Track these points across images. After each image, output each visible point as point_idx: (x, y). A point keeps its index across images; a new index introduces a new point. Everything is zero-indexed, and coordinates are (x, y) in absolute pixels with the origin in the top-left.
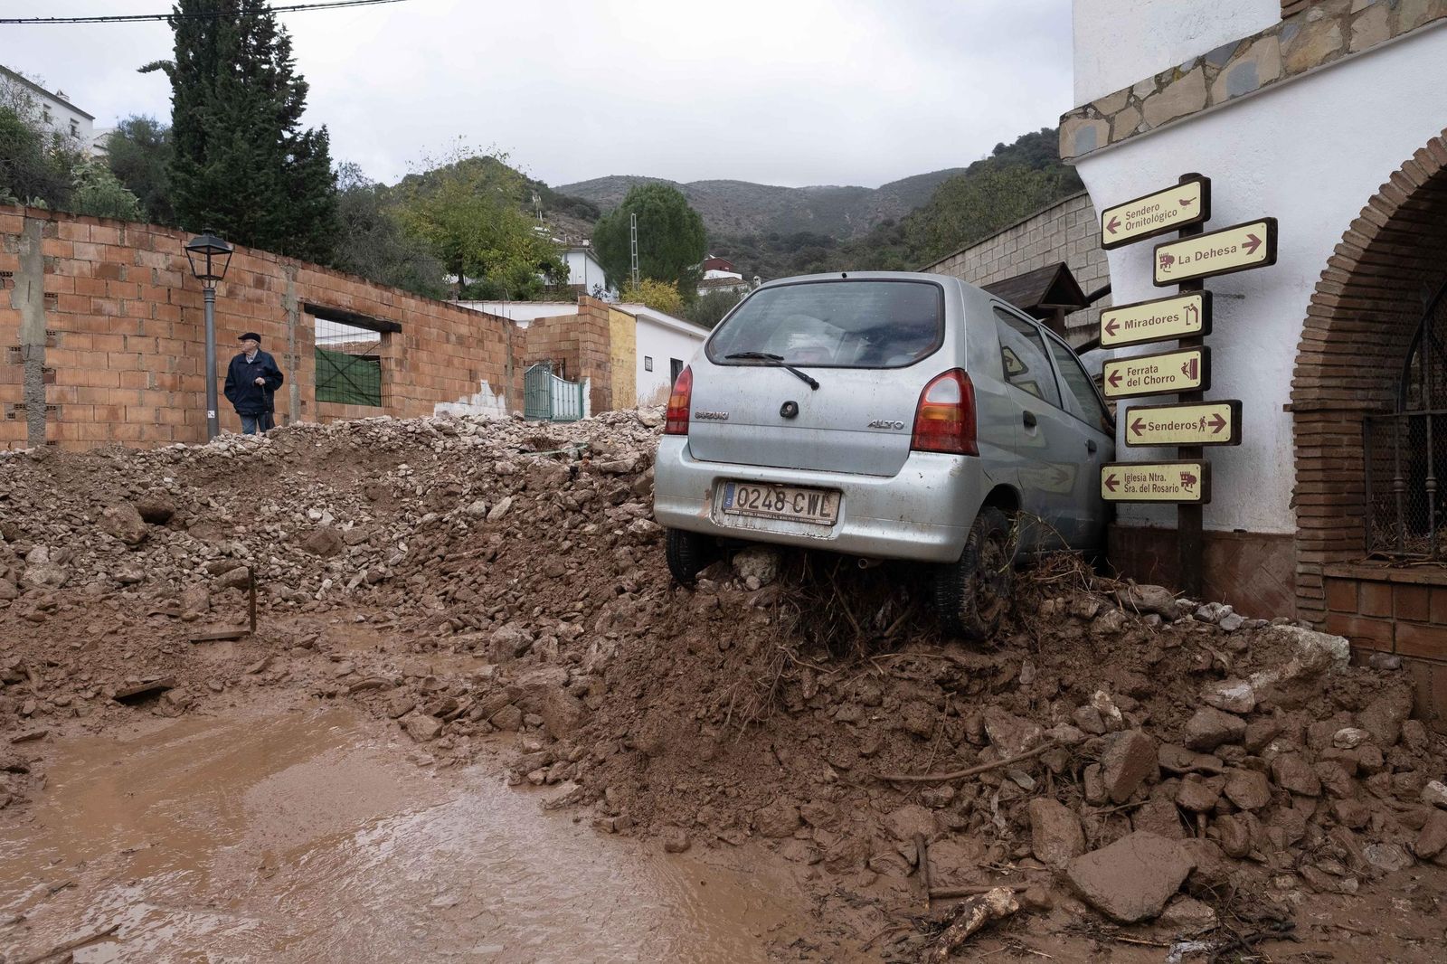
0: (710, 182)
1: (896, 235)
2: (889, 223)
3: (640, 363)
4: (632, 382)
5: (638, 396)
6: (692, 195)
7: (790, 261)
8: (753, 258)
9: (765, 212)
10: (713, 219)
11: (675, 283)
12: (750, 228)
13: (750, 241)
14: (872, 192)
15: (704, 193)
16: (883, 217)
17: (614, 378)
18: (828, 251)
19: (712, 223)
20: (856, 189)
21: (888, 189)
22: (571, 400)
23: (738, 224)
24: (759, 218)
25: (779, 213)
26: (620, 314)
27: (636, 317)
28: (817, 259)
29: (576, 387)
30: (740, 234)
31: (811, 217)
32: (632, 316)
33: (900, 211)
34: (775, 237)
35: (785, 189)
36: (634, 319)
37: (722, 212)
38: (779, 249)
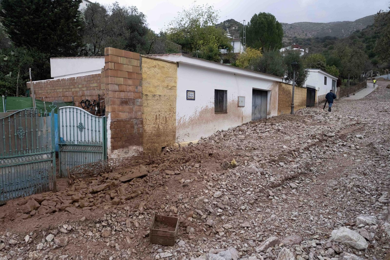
0: (298, 23)
1: (361, 35)
2: (358, 31)
3: (181, 95)
4: (172, 110)
5: (177, 118)
6: (292, 27)
7: (322, 46)
8: (310, 45)
9: (315, 31)
10: (298, 34)
11: (260, 49)
12: (310, 36)
13: (309, 40)
14: (352, 22)
15: (296, 26)
16: (355, 30)
17: (146, 110)
18: (336, 42)
19: (298, 35)
20: (346, 22)
21: (358, 21)
22: (97, 130)
23: (306, 35)
24: (313, 33)
25: (320, 31)
26: (157, 62)
27: (178, 64)
28: (331, 44)
29: (101, 120)
30: (307, 38)
31: (331, 31)
32: (172, 63)
33: (361, 27)
34: (317, 38)
35: (322, 23)
36: (175, 66)
37: (301, 31)
38: (318, 42)
